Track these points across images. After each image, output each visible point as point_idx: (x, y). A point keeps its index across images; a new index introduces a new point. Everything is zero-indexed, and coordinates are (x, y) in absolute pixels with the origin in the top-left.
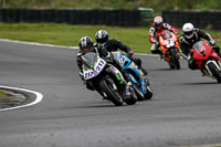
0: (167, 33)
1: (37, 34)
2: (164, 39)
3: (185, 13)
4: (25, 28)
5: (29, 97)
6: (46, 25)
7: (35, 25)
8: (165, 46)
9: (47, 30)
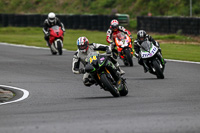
0: (122, 35)
1: (24, 37)
2: (120, 40)
3: (158, 19)
4: (13, 32)
5: (17, 94)
6: (32, 29)
7: (22, 29)
8: (120, 46)
9: (33, 34)
